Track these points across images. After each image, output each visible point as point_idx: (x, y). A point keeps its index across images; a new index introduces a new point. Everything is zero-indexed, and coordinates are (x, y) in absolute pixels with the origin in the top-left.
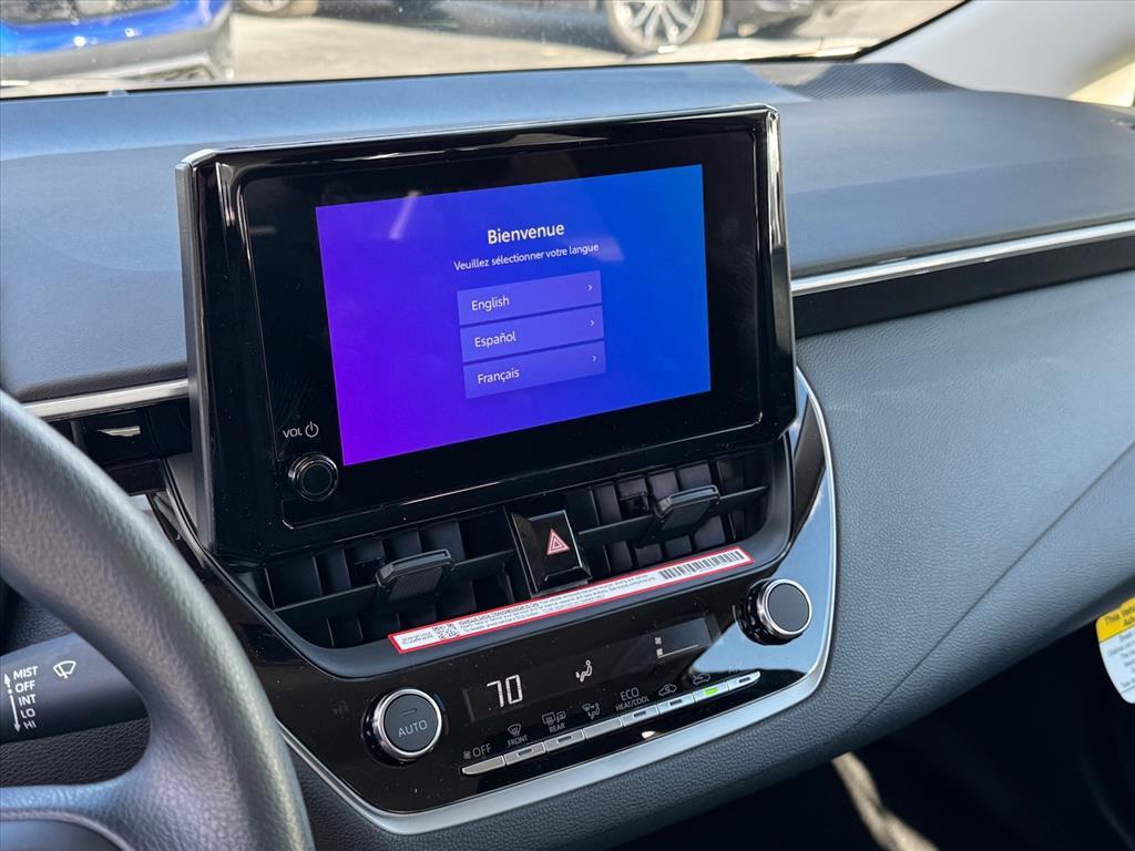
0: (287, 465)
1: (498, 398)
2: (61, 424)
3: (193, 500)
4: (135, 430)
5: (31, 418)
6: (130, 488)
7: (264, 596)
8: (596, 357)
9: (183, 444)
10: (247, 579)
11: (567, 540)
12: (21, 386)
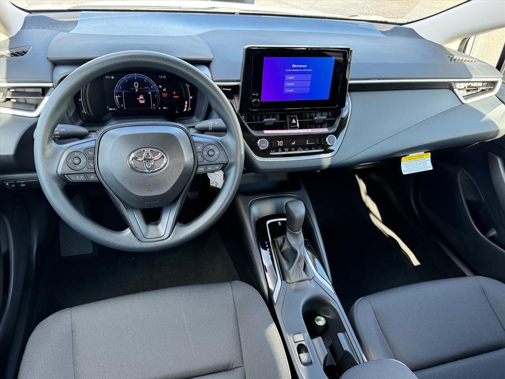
0: (252, 100)
1: (289, 94)
2: (220, 86)
3: (237, 102)
4: (230, 89)
5: (215, 84)
6: (228, 98)
7: (245, 120)
8: (308, 90)
9: (237, 93)
10: (243, 117)
11: (296, 121)
12: (214, 80)
